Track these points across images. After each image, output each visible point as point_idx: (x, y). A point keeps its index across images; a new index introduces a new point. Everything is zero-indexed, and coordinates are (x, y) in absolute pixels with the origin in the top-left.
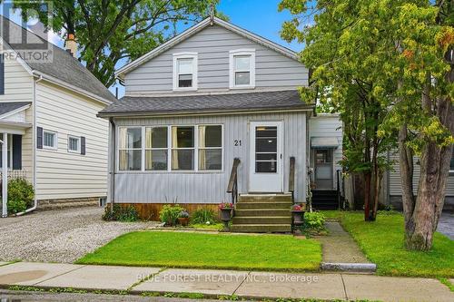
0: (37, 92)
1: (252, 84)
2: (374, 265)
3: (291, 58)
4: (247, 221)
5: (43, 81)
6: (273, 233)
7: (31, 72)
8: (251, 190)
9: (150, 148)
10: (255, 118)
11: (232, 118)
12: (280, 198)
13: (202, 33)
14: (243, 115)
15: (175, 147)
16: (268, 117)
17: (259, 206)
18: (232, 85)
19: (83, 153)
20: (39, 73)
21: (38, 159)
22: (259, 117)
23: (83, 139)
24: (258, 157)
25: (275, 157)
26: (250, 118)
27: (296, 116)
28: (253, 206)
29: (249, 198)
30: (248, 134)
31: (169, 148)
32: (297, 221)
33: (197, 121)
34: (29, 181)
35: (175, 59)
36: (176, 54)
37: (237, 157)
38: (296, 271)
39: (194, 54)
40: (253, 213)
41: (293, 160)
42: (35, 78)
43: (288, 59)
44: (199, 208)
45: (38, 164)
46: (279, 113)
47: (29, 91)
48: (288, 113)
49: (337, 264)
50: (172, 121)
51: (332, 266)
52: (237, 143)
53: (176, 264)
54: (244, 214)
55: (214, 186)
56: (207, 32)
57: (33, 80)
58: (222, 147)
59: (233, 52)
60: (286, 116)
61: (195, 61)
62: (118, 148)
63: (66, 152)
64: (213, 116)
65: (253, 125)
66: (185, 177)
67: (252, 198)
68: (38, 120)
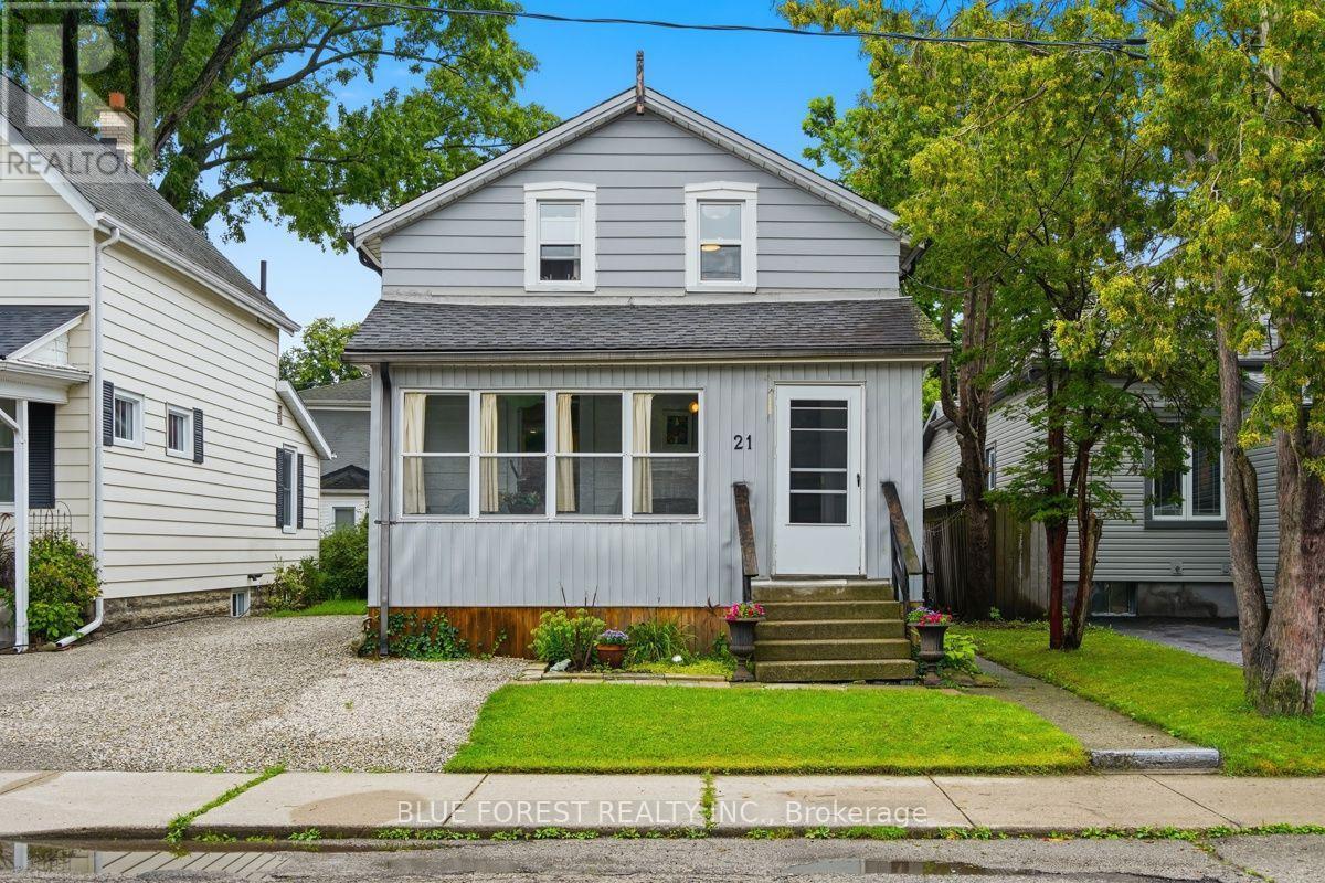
0: (105, 279)
1: (749, 279)
2: (1214, 752)
3: (854, 214)
4: (793, 652)
5: (121, 248)
6: (870, 682)
7: (92, 219)
8: (779, 571)
9: (495, 454)
10: (789, 375)
11: (728, 376)
12: (861, 590)
13: (608, 133)
14: (757, 368)
15: (567, 450)
16: (824, 376)
17: (815, 611)
18: (693, 280)
19: (199, 458)
20: (112, 220)
21: (106, 476)
22: (800, 375)
23: (198, 414)
24: (796, 481)
25: (841, 480)
26: (776, 375)
27: (896, 374)
28: (798, 612)
29: (780, 591)
30: (770, 418)
31: (551, 453)
32: (928, 649)
33: (630, 379)
34: (83, 544)
35: (530, 199)
36: (534, 188)
37: (739, 479)
38: (1036, 771)
39: (587, 190)
40: (802, 632)
41: (889, 489)
42: (100, 236)
43: (848, 218)
44: (635, 620)
45: (107, 493)
46: (853, 366)
47: (81, 272)
48: (877, 366)
49: (1129, 752)
50: (559, 379)
51: (1117, 758)
52: (741, 443)
53: (732, 764)
54: (780, 633)
55: (677, 558)
56: (622, 130)
57: (91, 241)
58: (701, 454)
59: (694, 189)
60: (872, 373)
61: (590, 211)
62: (401, 452)
63: (160, 453)
64: (673, 369)
65: (782, 396)
66: (594, 533)
67: (790, 590)
68: (106, 361)
